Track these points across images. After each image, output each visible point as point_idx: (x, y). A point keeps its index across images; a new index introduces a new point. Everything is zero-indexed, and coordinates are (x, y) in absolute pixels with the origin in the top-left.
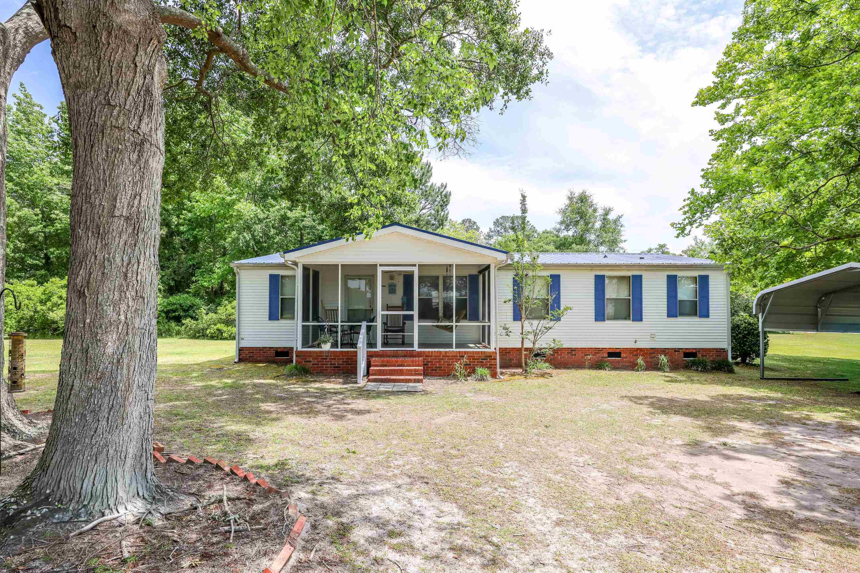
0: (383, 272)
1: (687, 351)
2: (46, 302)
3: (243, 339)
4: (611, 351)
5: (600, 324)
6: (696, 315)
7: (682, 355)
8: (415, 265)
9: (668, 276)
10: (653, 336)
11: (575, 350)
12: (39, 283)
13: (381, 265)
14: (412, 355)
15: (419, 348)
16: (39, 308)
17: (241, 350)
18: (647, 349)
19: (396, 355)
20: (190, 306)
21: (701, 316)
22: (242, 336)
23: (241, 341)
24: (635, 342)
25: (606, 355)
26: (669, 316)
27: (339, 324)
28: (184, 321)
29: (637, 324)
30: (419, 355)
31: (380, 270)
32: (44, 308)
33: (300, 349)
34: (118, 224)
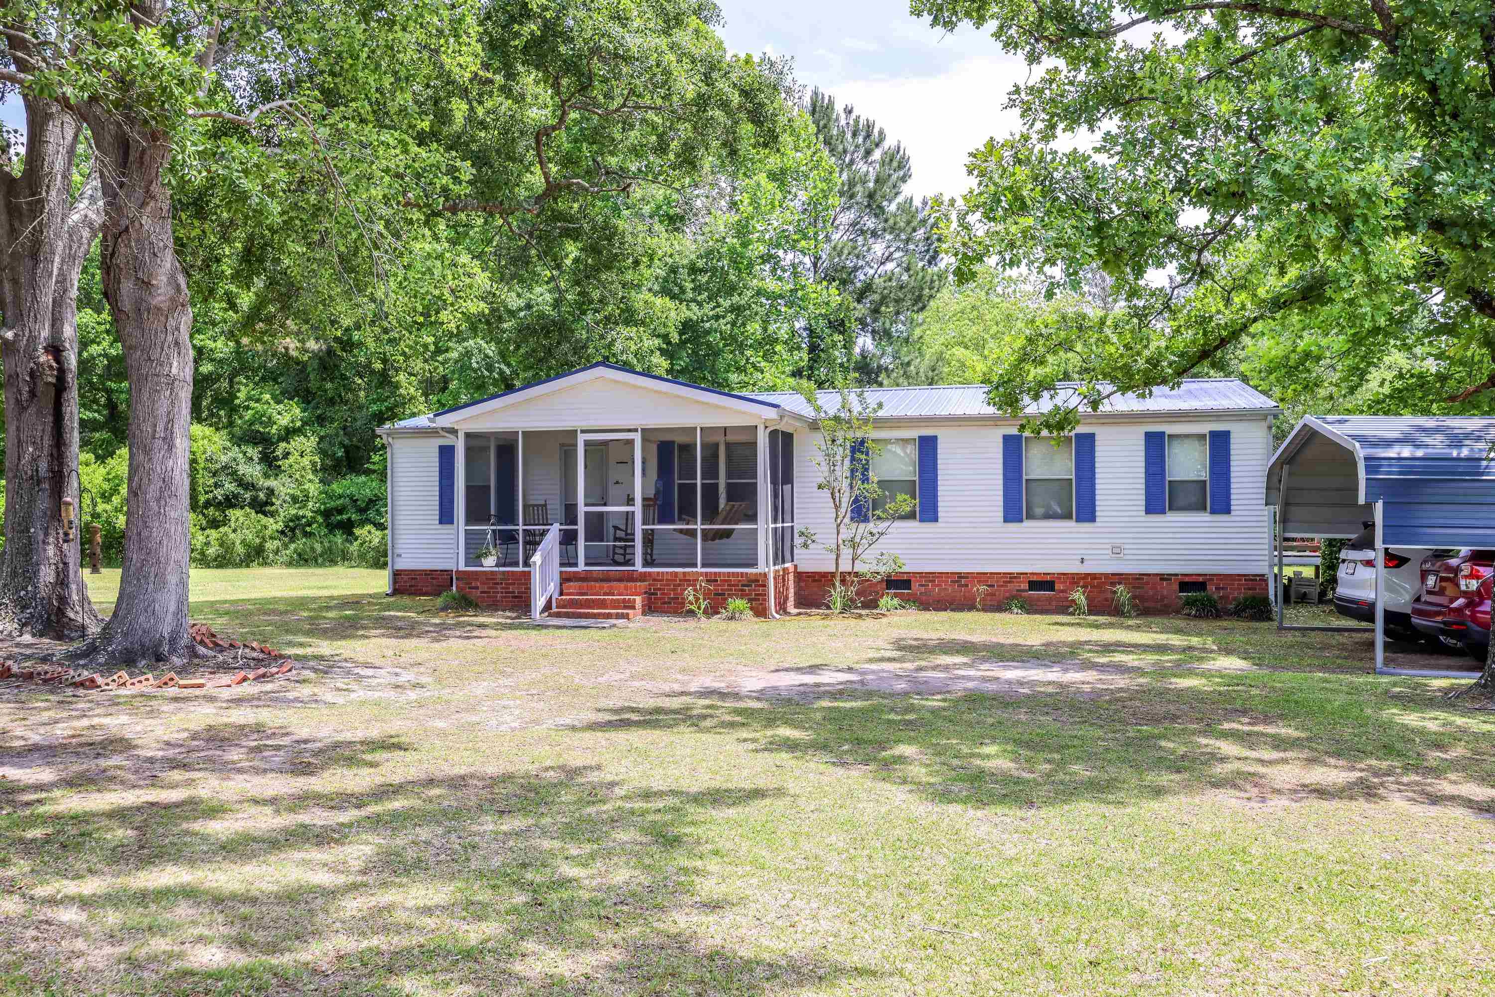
0: (587, 443)
1: (1187, 579)
2: (112, 495)
3: (399, 556)
4: (1035, 578)
5: (1013, 527)
6: (1204, 509)
7: (1176, 587)
8: (636, 430)
9: (1148, 435)
10: (1117, 551)
11: (966, 576)
12: (97, 457)
13: (583, 432)
14: (631, 577)
15: (644, 566)
16: (100, 508)
17: (397, 575)
18: (1106, 575)
19: (606, 578)
20: (371, 501)
21: (1213, 512)
22: (397, 551)
23: (397, 560)
24: (1082, 560)
25: (1025, 586)
26: (1149, 511)
27: (521, 527)
28: (357, 531)
29: (1086, 527)
30: (643, 577)
31: (581, 439)
32: (108, 507)
33: (462, 567)
34: (158, 443)
